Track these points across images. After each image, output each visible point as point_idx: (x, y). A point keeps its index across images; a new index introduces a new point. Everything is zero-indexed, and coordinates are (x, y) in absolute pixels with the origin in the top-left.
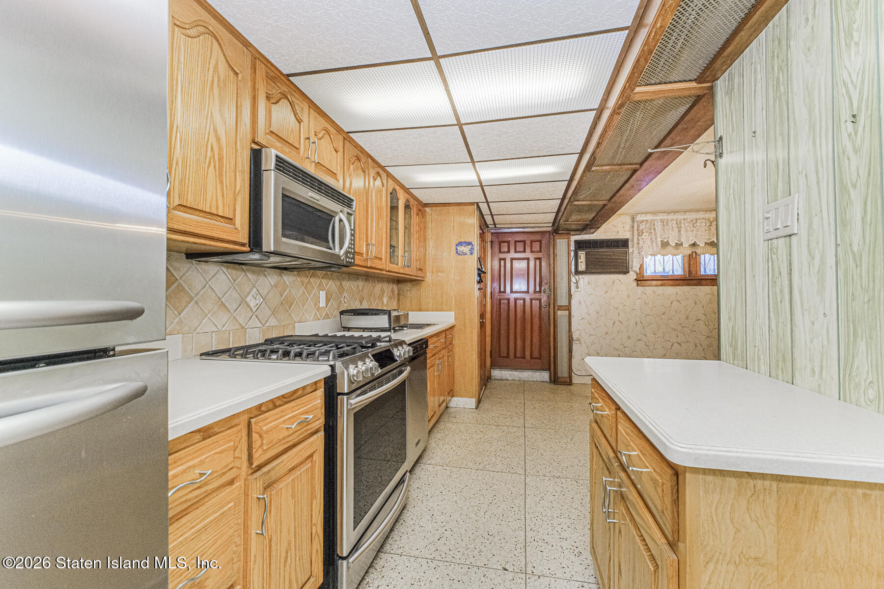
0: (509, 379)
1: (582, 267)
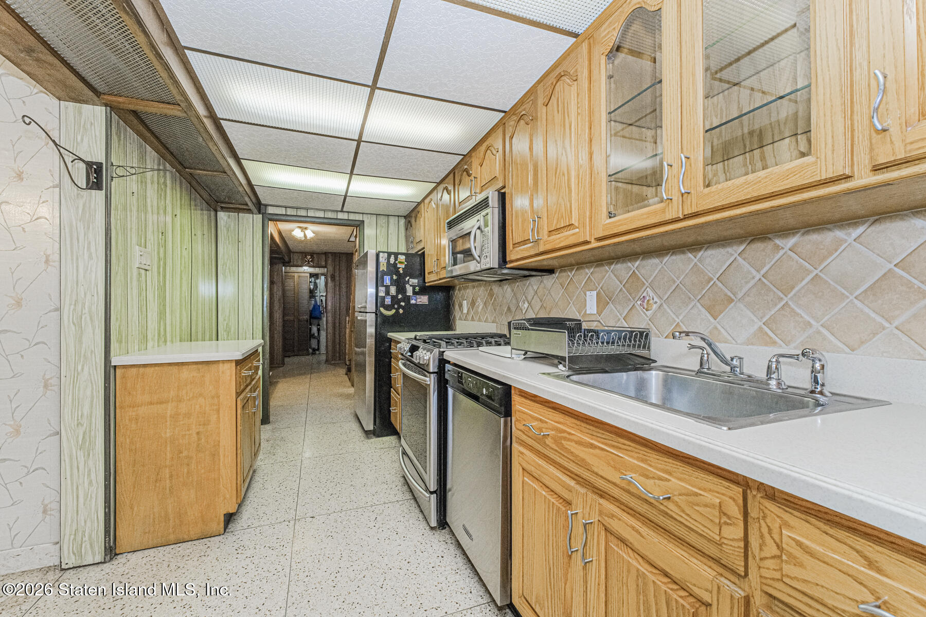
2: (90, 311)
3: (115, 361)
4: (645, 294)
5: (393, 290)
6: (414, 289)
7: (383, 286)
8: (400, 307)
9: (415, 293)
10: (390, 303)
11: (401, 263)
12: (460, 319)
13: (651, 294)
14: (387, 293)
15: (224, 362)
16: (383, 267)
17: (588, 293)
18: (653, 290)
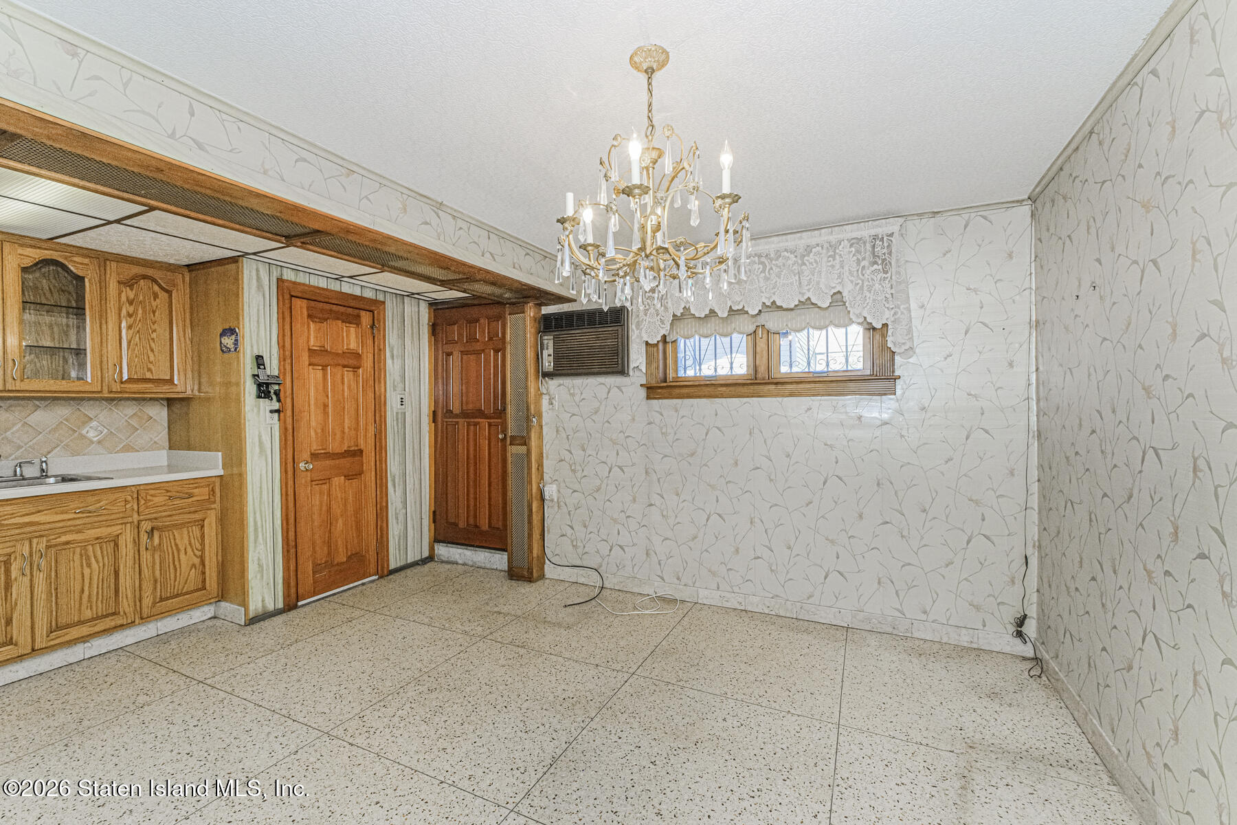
0: (460, 562)
1: (548, 364)
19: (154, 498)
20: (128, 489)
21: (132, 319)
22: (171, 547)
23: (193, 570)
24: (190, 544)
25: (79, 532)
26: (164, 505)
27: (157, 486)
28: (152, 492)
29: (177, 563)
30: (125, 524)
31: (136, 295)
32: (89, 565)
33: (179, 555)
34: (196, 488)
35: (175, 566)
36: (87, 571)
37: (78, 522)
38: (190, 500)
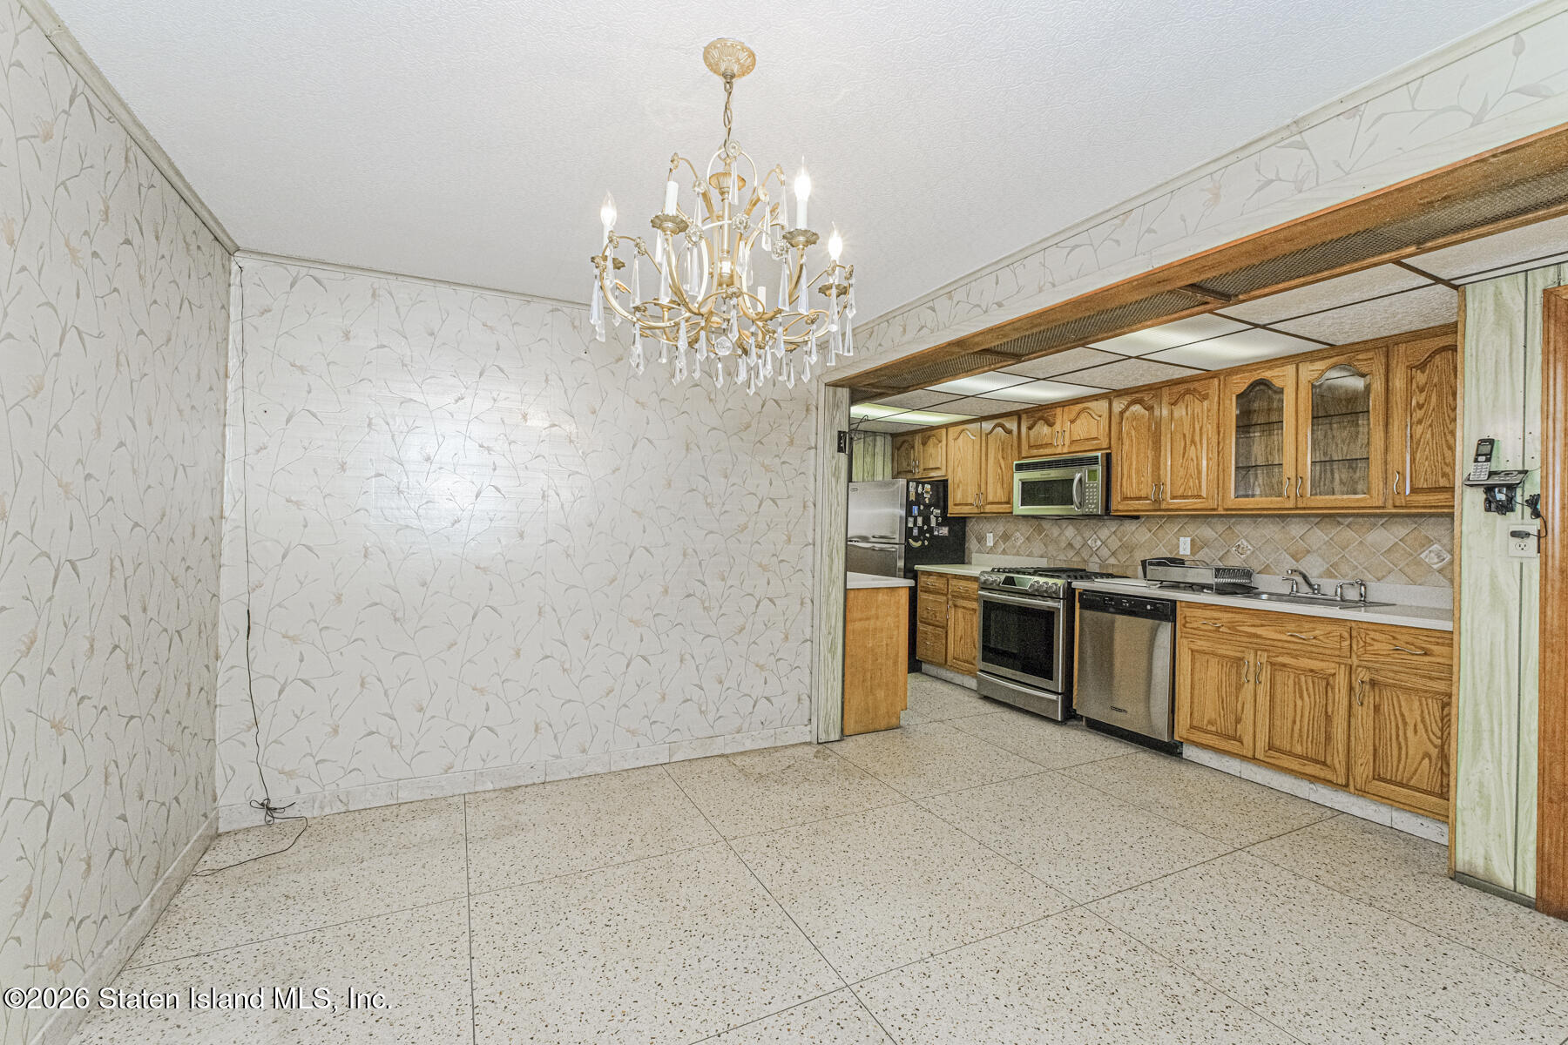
2: (837, 546)
3: (848, 587)
4: (1239, 543)
5: (920, 520)
6: (937, 520)
7: (912, 516)
8: (926, 538)
9: (938, 524)
10: (917, 534)
11: (927, 492)
12: (979, 551)
13: (1246, 543)
14: (915, 523)
15: (902, 587)
16: (912, 497)
17: (1181, 539)
18: (1248, 541)
19: (1375, 643)
20: (1348, 624)
21: (1423, 410)
22: (1396, 717)
23: (1426, 761)
24: (1423, 721)
25: (1296, 657)
26: (1388, 655)
27: (1380, 628)
28: (1372, 634)
29: (1401, 739)
30: (1339, 664)
31: (1430, 378)
32: (1301, 697)
33: (1405, 730)
34: (1438, 644)
35: (1399, 744)
36: (1299, 703)
37: (1292, 646)
38: (1427, 659)
